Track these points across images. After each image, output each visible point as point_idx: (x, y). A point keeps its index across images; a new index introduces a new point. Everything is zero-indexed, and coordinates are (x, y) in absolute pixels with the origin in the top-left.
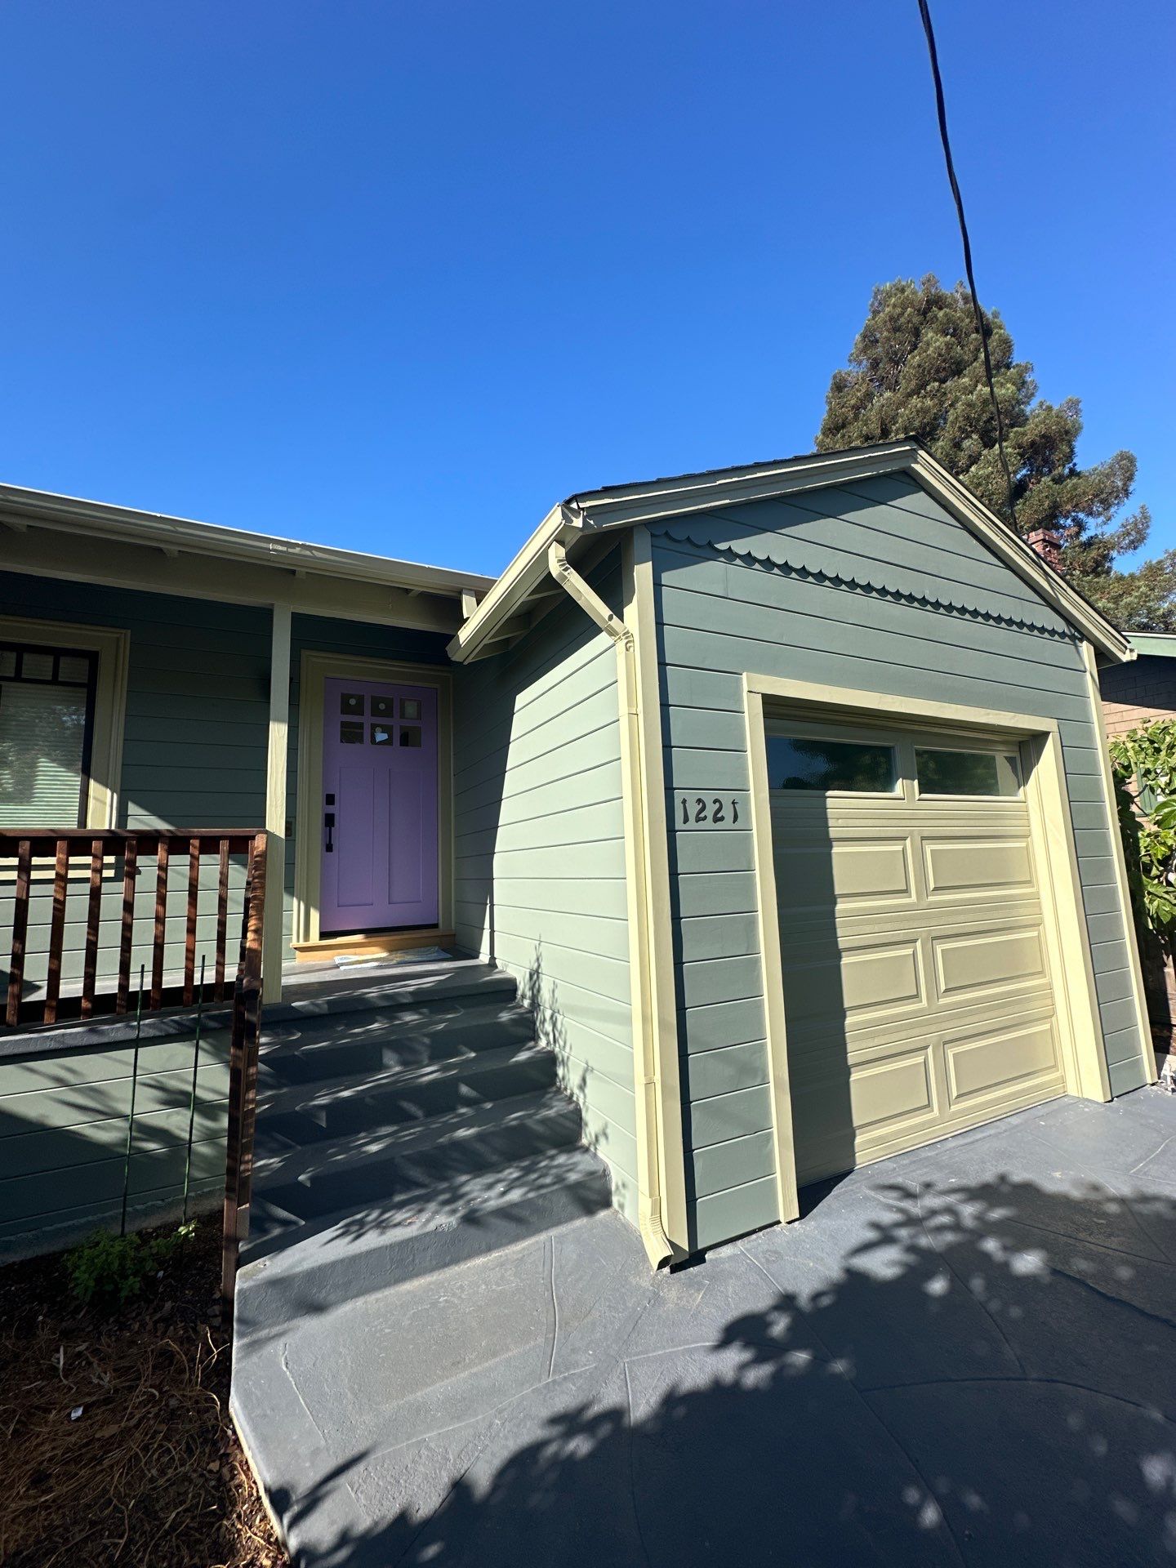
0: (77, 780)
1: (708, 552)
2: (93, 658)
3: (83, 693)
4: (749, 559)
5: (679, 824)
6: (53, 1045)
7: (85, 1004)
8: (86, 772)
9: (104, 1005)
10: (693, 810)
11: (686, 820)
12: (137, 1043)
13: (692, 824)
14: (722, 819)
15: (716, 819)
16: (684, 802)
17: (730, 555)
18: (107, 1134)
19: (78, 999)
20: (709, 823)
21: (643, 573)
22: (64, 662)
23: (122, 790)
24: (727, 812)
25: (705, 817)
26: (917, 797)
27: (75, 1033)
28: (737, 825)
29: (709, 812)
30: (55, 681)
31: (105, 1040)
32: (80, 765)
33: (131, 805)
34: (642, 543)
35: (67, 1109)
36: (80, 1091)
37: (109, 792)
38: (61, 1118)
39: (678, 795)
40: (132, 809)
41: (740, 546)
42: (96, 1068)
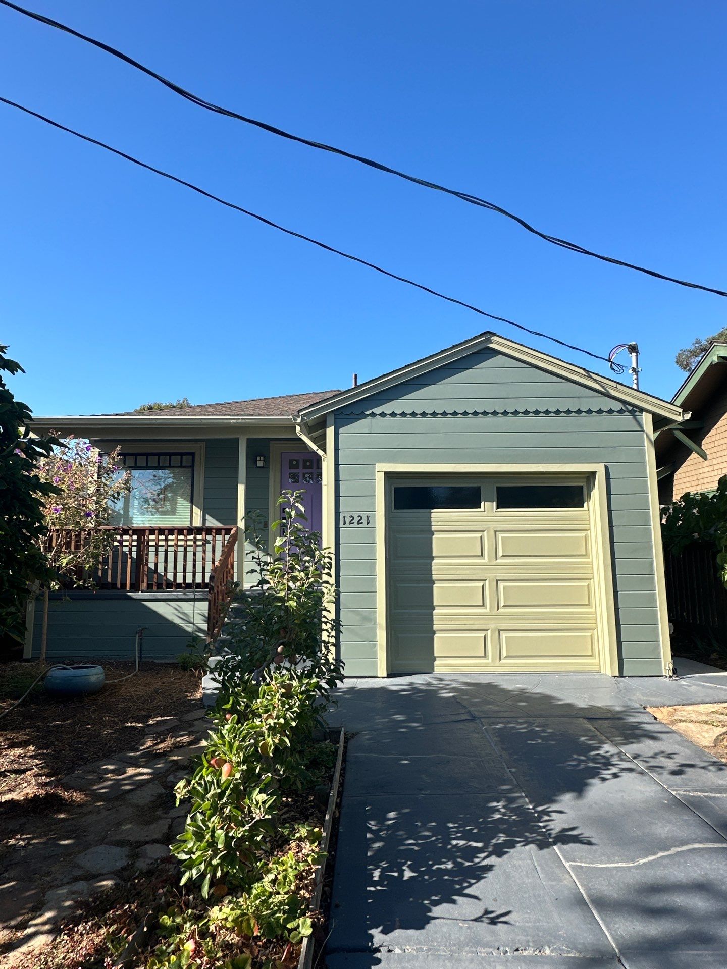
0: (189, 504)
1: (362, 416)
2: (193, 454)
3: (190, 469)
4: (383, 415)
5: (341, 525)
6: (175, 597)
7: (183, 585)
8: (192, 502)
9: (189, 586)
10: (348, 520)
11: (345, 524)
12: (194, 600)
13: (347, 525)
14: (362, 523)
15: (358, 523)
16: (344, 517)
17: (373, 415)
18: (189, 629)
19: (181, 584)
20: (355, 525)
21: (330, 432)
22: (184, 457)
23: (204, 509)
24: (364, 521)
25: (354, 523)
26: (495, 510)
27: (180, 594)
28: (369, 525)
29: (356, 521)
30: (181, 466)
31: (188, 597)
32: (189, 498)
33: (207, 515)
34: (331, 419)
35: (178, 619)
36: (181, 613)
37: (199, 510)
38: (177, 621)
39: (342, 515)
40: (207, 517)
41: (377, 411)
42: (186, 606)
